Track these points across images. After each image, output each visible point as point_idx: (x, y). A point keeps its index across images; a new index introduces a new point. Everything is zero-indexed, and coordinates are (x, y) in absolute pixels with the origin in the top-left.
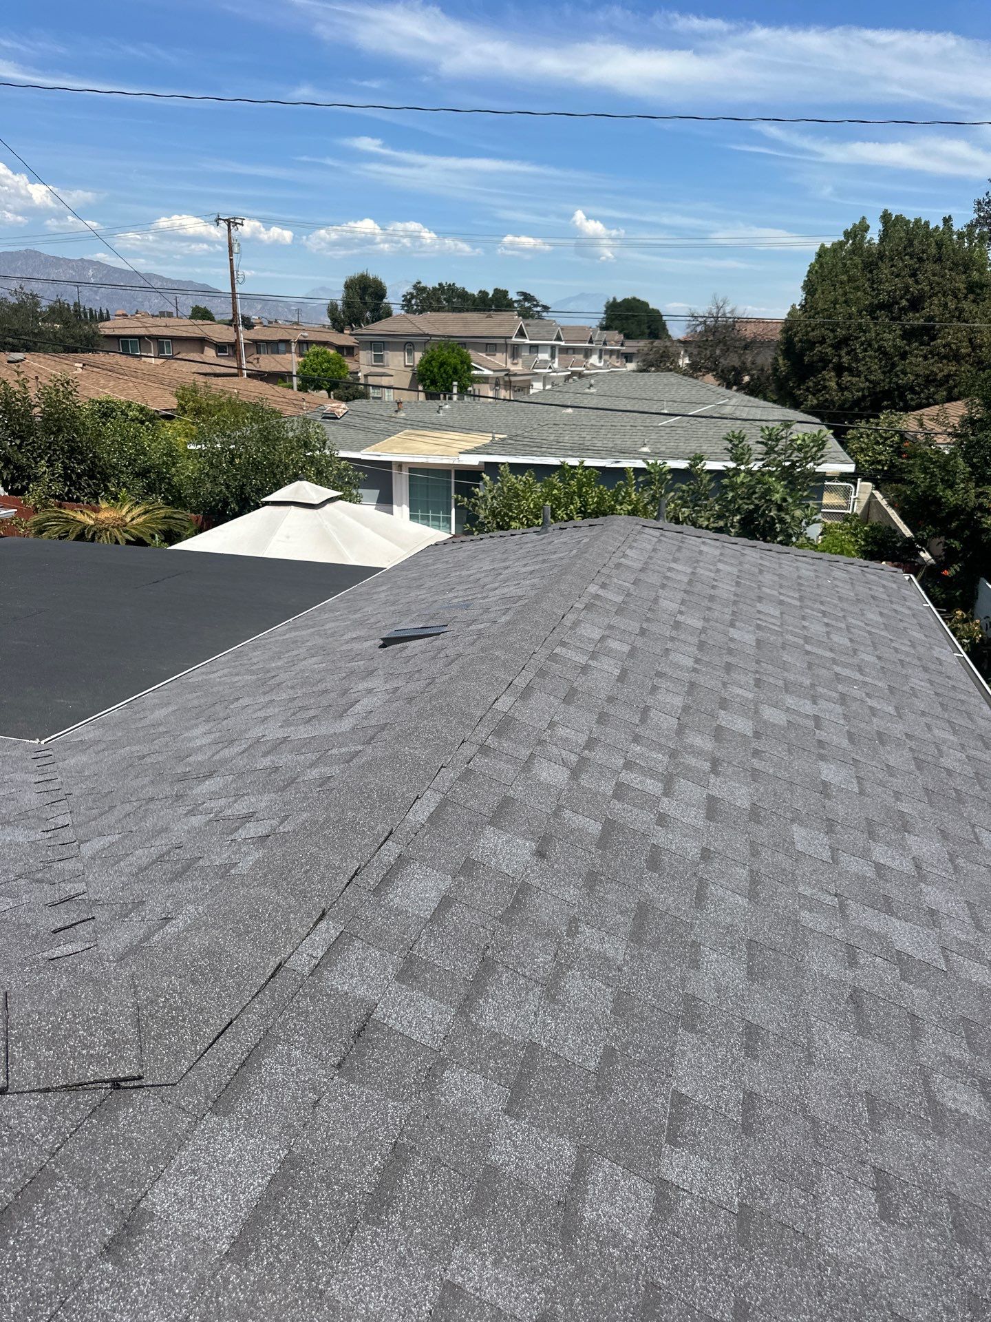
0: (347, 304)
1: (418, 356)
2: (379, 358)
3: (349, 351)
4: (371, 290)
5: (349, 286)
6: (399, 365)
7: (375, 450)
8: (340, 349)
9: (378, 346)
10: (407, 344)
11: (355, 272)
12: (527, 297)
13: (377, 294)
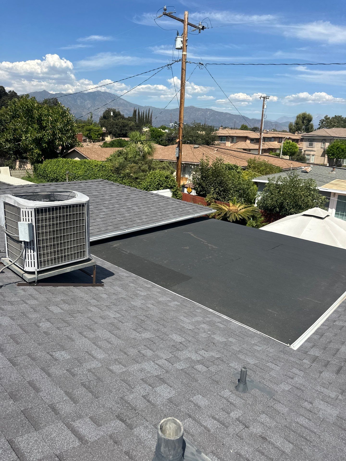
0: (297, 124)
1: (327, 144)
2: (311, 145)
3: (297, 141)
4: (306, 118)
5: (298, 117)
6: (318, 147)
7: (326, 187)
8: (294, 140)
9: (311, 140)
10: (323, 140)
11: (300, 112)
13: (308, 120)
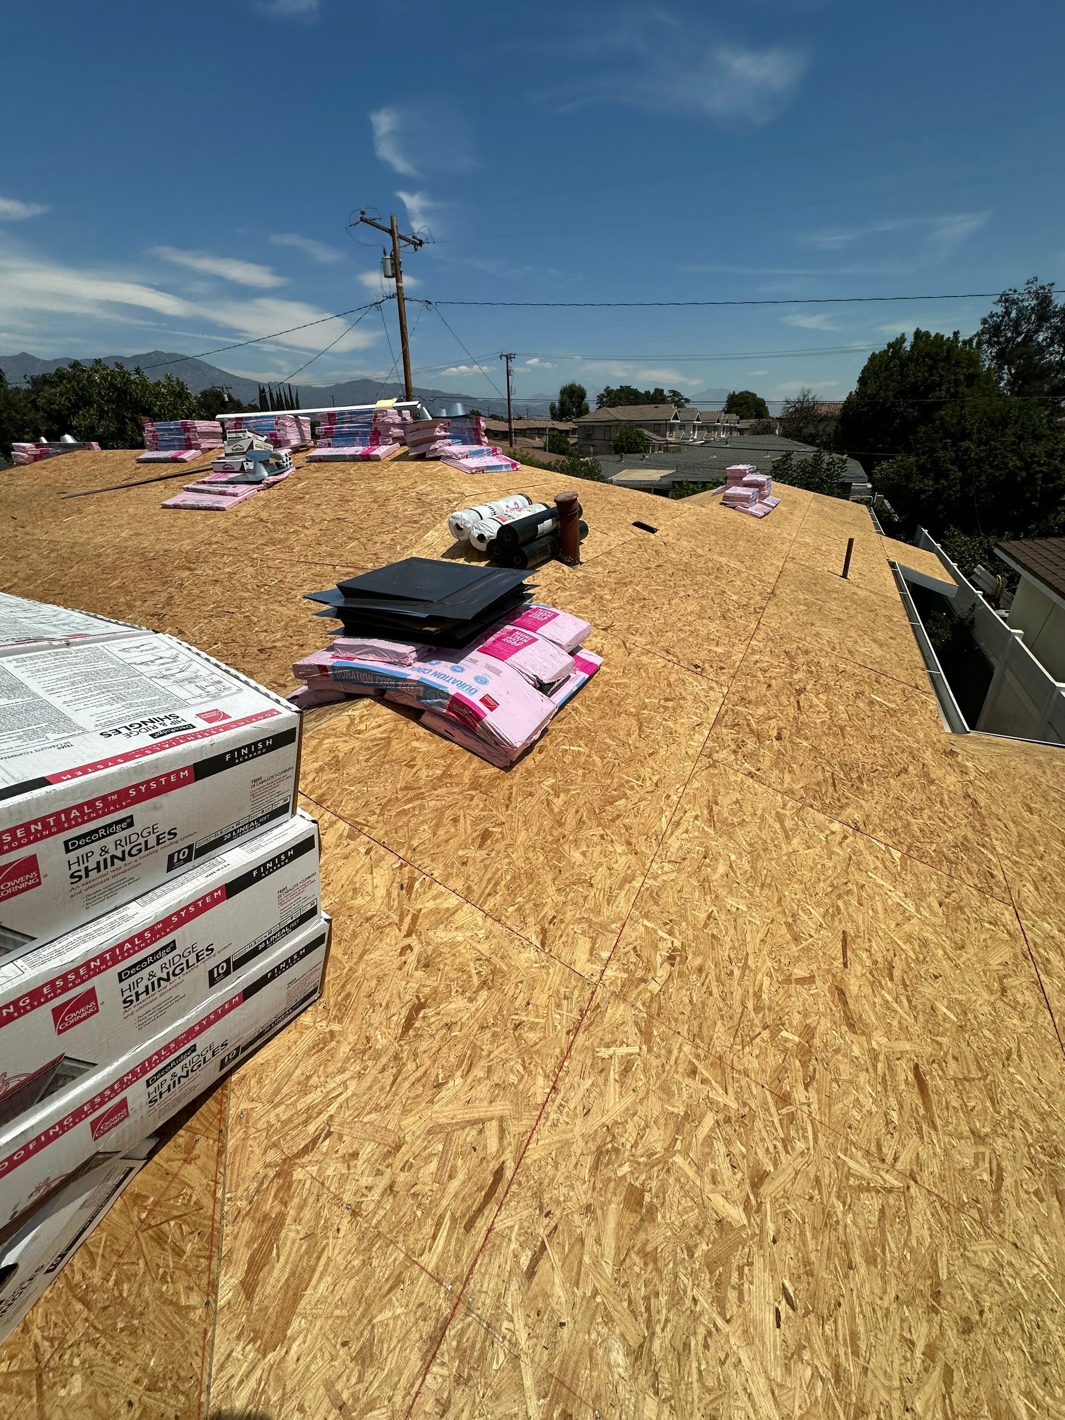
0: (562, 403)
2: (589, 436)
4: (576, 393)
5: (563, 392)
8: (561, 432)
9: (589, 428)
10: (606, 425)
11: (565, 382)
12: (675, 393)
13: (580, 396)
